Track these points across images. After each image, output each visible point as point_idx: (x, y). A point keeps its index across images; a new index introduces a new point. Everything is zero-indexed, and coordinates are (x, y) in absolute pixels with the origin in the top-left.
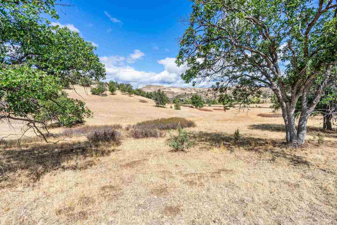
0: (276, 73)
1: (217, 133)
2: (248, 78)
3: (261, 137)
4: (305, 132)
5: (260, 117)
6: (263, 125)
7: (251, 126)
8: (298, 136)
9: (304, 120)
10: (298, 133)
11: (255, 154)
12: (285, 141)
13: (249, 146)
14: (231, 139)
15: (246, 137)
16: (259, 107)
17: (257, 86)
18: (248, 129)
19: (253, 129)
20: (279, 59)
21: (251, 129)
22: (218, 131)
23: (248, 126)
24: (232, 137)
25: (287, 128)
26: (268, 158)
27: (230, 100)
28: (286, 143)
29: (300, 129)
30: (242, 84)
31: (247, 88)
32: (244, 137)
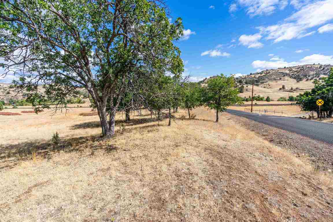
0: (89, 76)
1: (29, 142)
2: (63, 76)
3: (83, 136)
4: (114, 124)
5: (82, 116)
6: (85, 123)
7: (74, 126)
8: (110, 129)
9: (113, 116)
10: (110, 127)
11: (75, 153)
12: (102, 135)
13: (70, 147)
14: (49, 145)
15: (68, 139)
16: (81, 107)
17: (73, 86)
18: (70, 130)
19: (75, 128)
20: (90, 63)
21: (73, 129)
22: (30, 138)
23: (70, 127)
24: (50, 142)
25: (102, 124)
26: (88, 153)
27: (42, 100)
28: (102, 137)
29: (111, 123)
30: (56, 83)
31: (63, 87)
32: (66, 139)
